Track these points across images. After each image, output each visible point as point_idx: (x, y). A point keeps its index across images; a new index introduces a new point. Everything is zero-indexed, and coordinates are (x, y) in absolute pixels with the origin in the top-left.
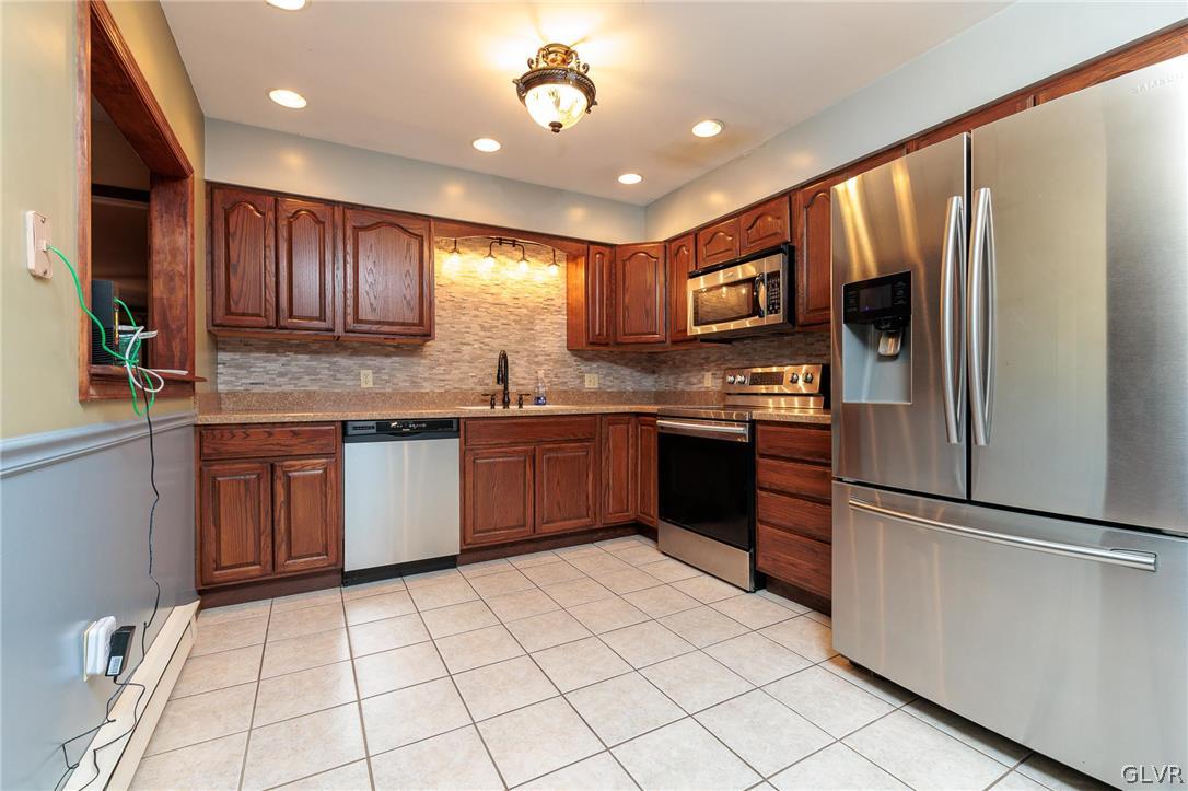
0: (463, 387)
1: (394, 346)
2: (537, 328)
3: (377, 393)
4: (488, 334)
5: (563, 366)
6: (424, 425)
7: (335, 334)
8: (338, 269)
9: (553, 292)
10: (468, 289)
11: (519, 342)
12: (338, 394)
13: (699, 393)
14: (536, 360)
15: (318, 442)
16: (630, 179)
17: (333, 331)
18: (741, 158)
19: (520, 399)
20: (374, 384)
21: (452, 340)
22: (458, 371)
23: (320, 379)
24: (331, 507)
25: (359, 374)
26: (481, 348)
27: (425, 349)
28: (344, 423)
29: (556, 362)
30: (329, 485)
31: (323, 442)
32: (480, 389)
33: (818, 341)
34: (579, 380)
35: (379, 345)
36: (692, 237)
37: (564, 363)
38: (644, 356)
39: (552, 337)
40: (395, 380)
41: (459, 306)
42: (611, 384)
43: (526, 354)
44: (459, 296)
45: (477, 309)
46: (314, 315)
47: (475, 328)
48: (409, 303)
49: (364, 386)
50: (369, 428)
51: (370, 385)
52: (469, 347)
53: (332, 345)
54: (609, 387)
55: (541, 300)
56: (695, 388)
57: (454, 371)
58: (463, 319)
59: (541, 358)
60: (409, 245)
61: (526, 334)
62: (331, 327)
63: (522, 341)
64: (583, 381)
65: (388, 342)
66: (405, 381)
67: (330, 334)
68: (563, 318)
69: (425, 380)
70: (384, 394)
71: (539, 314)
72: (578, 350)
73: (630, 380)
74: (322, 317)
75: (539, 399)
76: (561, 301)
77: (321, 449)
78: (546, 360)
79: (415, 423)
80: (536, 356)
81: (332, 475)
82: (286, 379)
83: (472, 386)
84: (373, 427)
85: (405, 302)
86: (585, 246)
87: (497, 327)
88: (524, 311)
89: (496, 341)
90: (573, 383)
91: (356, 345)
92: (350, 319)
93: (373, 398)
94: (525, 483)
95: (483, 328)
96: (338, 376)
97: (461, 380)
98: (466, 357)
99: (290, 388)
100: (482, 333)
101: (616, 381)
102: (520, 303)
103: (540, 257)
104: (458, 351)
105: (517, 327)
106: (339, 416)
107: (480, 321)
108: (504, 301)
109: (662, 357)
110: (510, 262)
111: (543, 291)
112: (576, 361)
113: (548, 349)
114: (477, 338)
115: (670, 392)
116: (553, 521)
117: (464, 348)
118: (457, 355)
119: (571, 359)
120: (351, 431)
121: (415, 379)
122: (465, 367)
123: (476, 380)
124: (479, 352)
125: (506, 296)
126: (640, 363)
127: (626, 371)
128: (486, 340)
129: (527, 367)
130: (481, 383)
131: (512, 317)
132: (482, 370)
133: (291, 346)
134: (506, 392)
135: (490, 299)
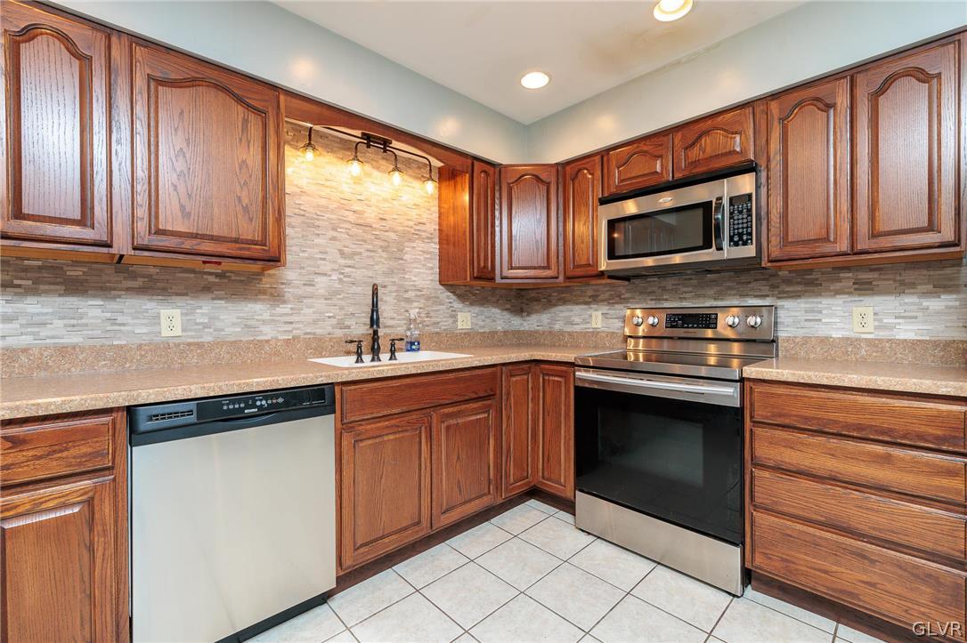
0: (319, 331)
1: (217, 275)
2: (407, 257)
3: (189, 344)
4: (349, 262)
5: (435, 303)
6: (281, 400)
7: (114, 251)
8: (119, 142)
9: (425, 216)
10: (323, 202)
11: (386, 274)
12: (121, 347)
13: (584, 334)
14: (406, 296)
15: (73, 452)
16: (535, 80)
17: (110, 246)
18: (678, 63)
19: (392, 345)
20: (183, 330)
21: (303, 268)
22: (311, 310)
23: (86, 325)
24: (104, 569)
25: (158, 317)
26: (340, 280)
27: (265, 280)
28: (131, 411)
29: (428, 298)
30: (98, 528)
31: (84, 450)
32: (339, 333)
33: (756, 280)
34: (451, 320)
35: (193, 271)
36: (598, 158)
37: (436, 301)
38: (513, 293)
39: (423, 268)
40: (218, 324)
41: (311, 224)
42: (483, 323)
43: (394, 288)
44: (311, 210)
45: (334, 229)
46: (71, 216)
47: (333, 253)
48: (246, 209)
49: (166, 333)
50: (183, 414)
51: (178, 332)
52: (324, 279)
53: (110, 270)
54: (483, 327)
55: (411, 223)
56: (577, 328)
57: (306, 311)
58: (317, 241)
59: (411, 294)
60: (245, 121)
61: (394, 264)
62: (104, 238)
63: (391, 272)
64: (455, 321)
65: (208, 268)
66: (234, 324)
67: (105, 250)
68: (435, 248)
69: (264, 322)
70: (199, 345)
71: (410, 240)
72: (452, 285)
73: (498, 319)
74: (85, 219)
75: (412, 344)
76: (433, 227)
77: (80, 464)
78: (416, 296)
79: (266, 398)
80: (406, 291)
81: (105, 510)
82: (15, 325)
83: (329, 329)
84: (190, 412)
85: (239, 208)
86: (469, 161)
87: (360, 254)
88: (392, 236)
89: (359, 272)
90: (445, 324)
91: (153, 271)
92: (142, 226)
93: (182, 352)
94: (420, 465)
95: (342, 253)
96: (121, 319)
97: (315, 322)
98: (322, 291)
99: (26, 340)
100: (342, 261)
101: (488, 320)
102: (388, 224)
103: (410, 172)
104: (310, 284)
105: (384, 255)
106: (120, 398)
107: (338, 245)
108: (369, 221)
109: (533, 294)
110: (376, 173)
111: (414, 214)
112: (448, 297)
113: (420, 283)
114: (336, 267)
115: (544, 332)
116: (453, 508)
117: (319, 279)
118: (309, 289)
119: (446, 295)
120: (144, 425)
121: (249, 323)
122: (320, 304)
123: (334, 321)
124: (337, 286)
125: (371, 215)
126: (510, 301)
127: (496, 311)
128: (347, 270)
129: (396, 303)
130: (341, 325)
131: (378, 243)
132: (342, 308)
133: (26, 269)
134: (375, 337)
135: (352, 217)
